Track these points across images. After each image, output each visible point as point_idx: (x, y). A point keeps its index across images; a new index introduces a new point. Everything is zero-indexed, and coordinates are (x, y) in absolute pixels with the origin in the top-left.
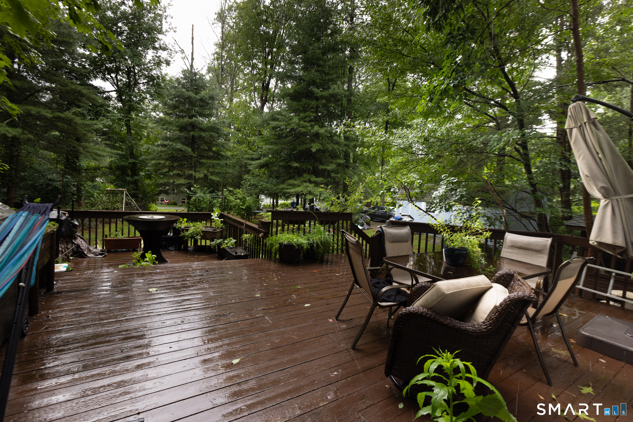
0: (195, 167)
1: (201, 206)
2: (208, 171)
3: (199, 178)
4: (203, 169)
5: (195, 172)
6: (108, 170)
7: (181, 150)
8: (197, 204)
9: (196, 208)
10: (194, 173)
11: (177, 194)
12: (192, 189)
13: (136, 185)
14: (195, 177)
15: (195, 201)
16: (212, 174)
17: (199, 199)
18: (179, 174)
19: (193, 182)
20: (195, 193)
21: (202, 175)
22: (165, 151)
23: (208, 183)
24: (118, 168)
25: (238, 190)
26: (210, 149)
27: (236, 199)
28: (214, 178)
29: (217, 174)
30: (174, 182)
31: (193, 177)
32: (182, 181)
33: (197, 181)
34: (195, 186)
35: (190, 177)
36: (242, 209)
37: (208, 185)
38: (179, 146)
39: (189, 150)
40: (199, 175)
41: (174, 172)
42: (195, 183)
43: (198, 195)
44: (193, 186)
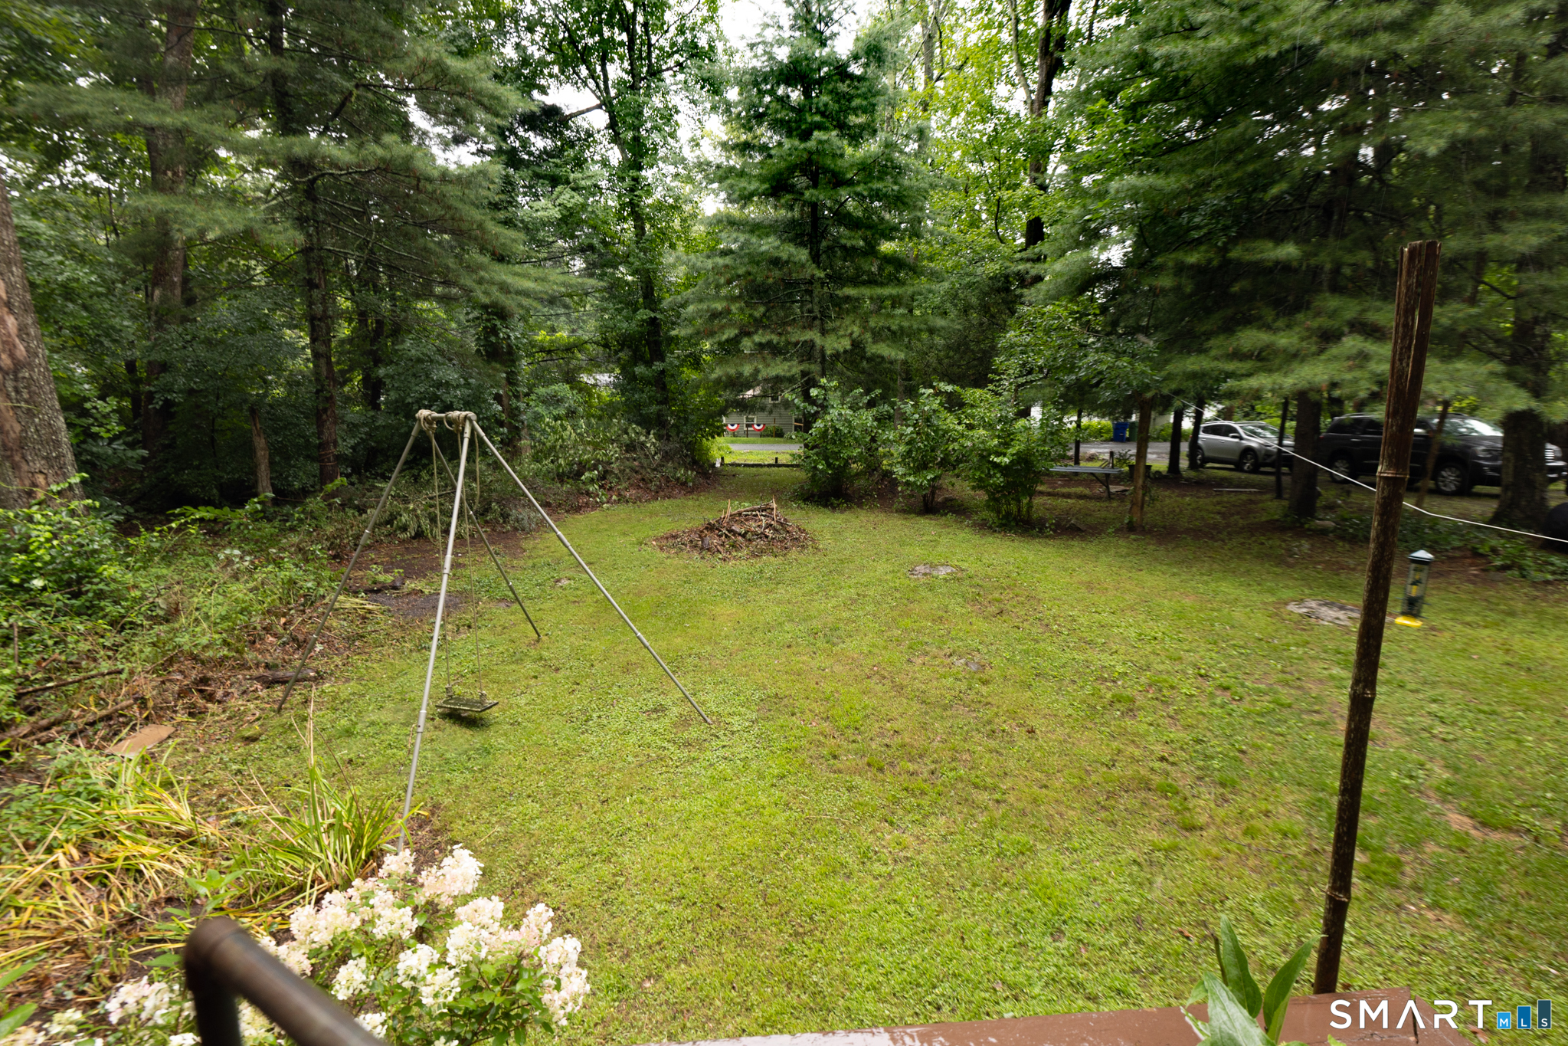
0: (824, 316)
1: (844, 454)
2: (865, 328)
3: (836, 356)
4: (847, 321)
5: (824, 332)
6: (601, 349)
7: (776, 262)
8: (827, 446)
9: (826, 459)
10: (818, 340)
11: (771, 412)
12: (814, 392)
13: (664, 387)
14: (822, 350)
15: (824, 434)
16: (877, 335)
17: (836, 430)
18: (769, 343)
19: (815, 368)
20: (824, 407)
21: (846, 344)
22: (726, 266)
23: (863, 372)
24: (625, 341)
25: (978, 392)
26: (871, 250)
27: (970, 427)
28: (884, 350)
29: (895, 336)
30: (757, 371)
31: (817, 354)
32: (780, 368)
33: (828, 363)
34: (823, 381)
35: (808, 352)
36: (996, 465)
37: (862, 377)
38: (768, 244)
39: (803, 255)
40: (836, 344)
41: (757, 338)
42: (823, 375)
43: (834, 413)
44: (816, 385)
